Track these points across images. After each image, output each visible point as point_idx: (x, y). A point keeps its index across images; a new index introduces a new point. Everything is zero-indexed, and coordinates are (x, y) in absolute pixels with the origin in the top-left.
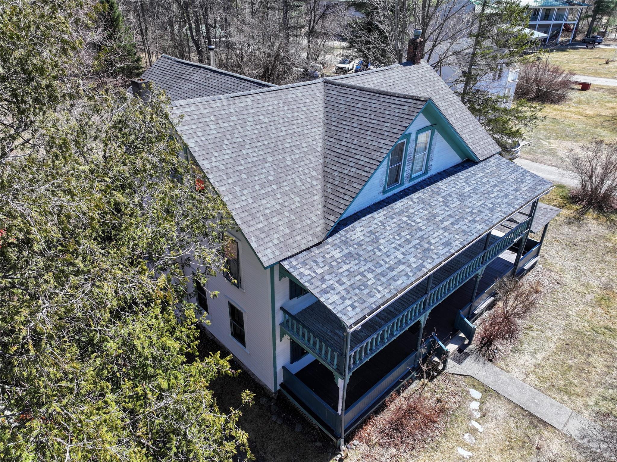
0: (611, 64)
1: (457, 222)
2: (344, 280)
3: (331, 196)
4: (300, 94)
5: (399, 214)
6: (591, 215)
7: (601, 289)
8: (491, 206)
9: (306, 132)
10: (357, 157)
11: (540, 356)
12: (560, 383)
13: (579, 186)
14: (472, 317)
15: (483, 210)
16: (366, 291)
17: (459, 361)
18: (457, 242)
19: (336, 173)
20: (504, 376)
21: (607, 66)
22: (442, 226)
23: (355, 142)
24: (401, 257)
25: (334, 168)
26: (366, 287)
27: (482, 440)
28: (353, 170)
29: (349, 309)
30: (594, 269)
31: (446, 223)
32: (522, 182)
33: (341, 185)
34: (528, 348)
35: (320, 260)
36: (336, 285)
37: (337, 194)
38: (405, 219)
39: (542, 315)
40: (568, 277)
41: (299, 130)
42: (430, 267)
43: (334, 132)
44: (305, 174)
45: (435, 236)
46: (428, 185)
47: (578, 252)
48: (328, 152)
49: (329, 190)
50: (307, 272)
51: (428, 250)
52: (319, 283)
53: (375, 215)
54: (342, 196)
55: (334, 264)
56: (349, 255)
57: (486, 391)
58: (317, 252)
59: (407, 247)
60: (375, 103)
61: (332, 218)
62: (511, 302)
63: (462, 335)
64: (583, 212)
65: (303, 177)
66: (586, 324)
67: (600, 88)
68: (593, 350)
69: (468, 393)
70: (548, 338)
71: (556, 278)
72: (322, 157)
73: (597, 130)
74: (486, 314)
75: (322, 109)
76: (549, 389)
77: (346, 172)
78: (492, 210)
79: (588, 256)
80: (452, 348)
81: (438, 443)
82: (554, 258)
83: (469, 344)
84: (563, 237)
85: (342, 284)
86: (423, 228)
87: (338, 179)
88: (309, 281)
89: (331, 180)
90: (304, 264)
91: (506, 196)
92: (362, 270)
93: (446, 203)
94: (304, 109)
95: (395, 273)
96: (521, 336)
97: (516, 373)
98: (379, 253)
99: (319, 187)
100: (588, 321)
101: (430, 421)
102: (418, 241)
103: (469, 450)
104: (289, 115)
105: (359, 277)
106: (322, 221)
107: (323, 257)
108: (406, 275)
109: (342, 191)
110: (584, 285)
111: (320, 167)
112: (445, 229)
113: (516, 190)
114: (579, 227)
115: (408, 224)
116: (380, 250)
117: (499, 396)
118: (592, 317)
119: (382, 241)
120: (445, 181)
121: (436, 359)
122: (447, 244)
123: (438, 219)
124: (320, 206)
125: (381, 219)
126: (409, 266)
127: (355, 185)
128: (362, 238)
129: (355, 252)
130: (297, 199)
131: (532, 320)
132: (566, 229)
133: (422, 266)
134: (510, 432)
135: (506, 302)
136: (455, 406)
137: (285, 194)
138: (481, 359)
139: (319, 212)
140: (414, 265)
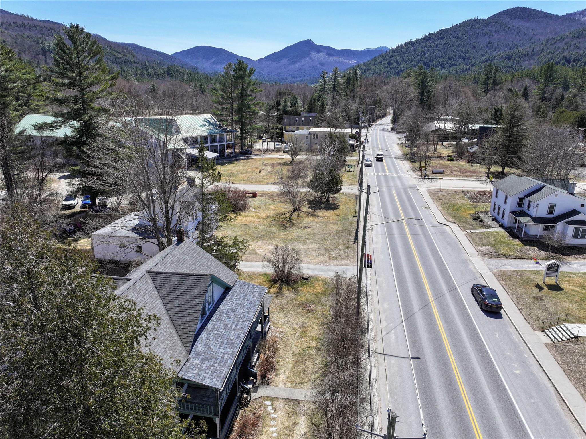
0: (262, 171)
1: (237, 324)
2: (207, 371)
3: (182, 335)
4: (141, 285)
5: (212, 330)
6: (285, 289)
7: (300, 328)
8: (247, 310)
9: (154, 305)
10: (188, 311)
11: (287, 373)
12: (298, 380)
13: (274, 273)
14: (253, 367)
15: (245, 314)
16: (218, 372)
17: (255, 392)
18: (242, 335)
19: (180, 322)
20: (276, 389)
21: (261, 174)
22: (232, 329)
23: (183, 303)
24: (223, 351)
25: (177, 320)
26: (217, 370)
27: (278, 420)
28: (188, 318)
29: (216, 382)
30: (295, 319)
31: (233, 327)
32: (254, 292)
33: (185, 327)
34: (281, 371)
35: (192, 367)
36: (205, 375)
37: (185, 333)
38: (216, 332)
39: (282, 352)
40: (286, 327)
41: (151, 305)
42: (237, 351)
43: (168, 301)
44: (165, 328)
45: (232, 335)
46: (216, 310)
47: (285, 312)
48: (169, 312)
49: (180, 332)
50: (191, 375)
51: (232, 343)
52: (198, 377)
53: (202, 335)
54: (188, 333)
55: (199, 366)
56: (203, 360)
57: (272, 399)
58: (189, 364)
59: (224, 345)
60: (184, 281)
61: (188, 345)
62: (267, 352)
63: (251, 378)
64: (281, 288)
65: (165, 330)
66: (300, 349)
67: (263, 195)
68: (306, 360)
69: (265, 404)
70: (288, 363)
71: (281, 330)
72: (167, 316)
73: (270, 228)
74: (257, 363)
75: (154, 289)
76: (295, 385)
77: (185, 320)
78: (248, 312)
79: (291, 312)
80: (250, 386)
81: (262, 431)
82: (276, 320)
83: (256, 381)
84: (276, 306)
85: (207, 373)
86: (225, 333)
87: (182, 325)
88: (194, 378)
89: (178, 327)
90: (187, 372)
91: (251, 302)
92: (212, 364)
93: (228, 316)
94: (147, 292)
95: (225, 359)
96: (276, 367)
97: (281, 385)
98: (214, 354)
99: (174, 332)
100: (300, 347)
101: (255, 424)
102: (226, 341)
103: (275, 427)
104: (143, 299)
105: (212, 368)
106: (184, 348)
107: (193, 365)
108: (230, 358)
109: (187, 330)
110: (293, 329)
111: (169, 321)
112: (234, 330)
113: (254, 297)
114: (282, 297)
115: (218, 334)
116: (214, 352)
117: (277, 399)
118: (301, 344)
119: (212, 347)
120: (222, 304)
121: (245, 396)
122: (238, 337)
123: (229, 326)
124: (179, 342)
125: (206, 336)
126: (229, 354)
127: (193, 326)
128: (203, 349)
129: (204, 357)
130: (168, 342)
131: (278, 357)
132: (277, 301)
133: (233, 352)
134: (287, 411)
135: (264, 354)
136: (262, 413)
137: (162, 342)
138: (264, 386)
139: (180, 345)
140: (231, 353)
